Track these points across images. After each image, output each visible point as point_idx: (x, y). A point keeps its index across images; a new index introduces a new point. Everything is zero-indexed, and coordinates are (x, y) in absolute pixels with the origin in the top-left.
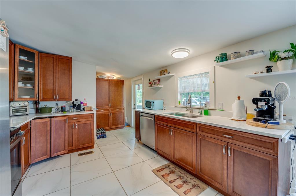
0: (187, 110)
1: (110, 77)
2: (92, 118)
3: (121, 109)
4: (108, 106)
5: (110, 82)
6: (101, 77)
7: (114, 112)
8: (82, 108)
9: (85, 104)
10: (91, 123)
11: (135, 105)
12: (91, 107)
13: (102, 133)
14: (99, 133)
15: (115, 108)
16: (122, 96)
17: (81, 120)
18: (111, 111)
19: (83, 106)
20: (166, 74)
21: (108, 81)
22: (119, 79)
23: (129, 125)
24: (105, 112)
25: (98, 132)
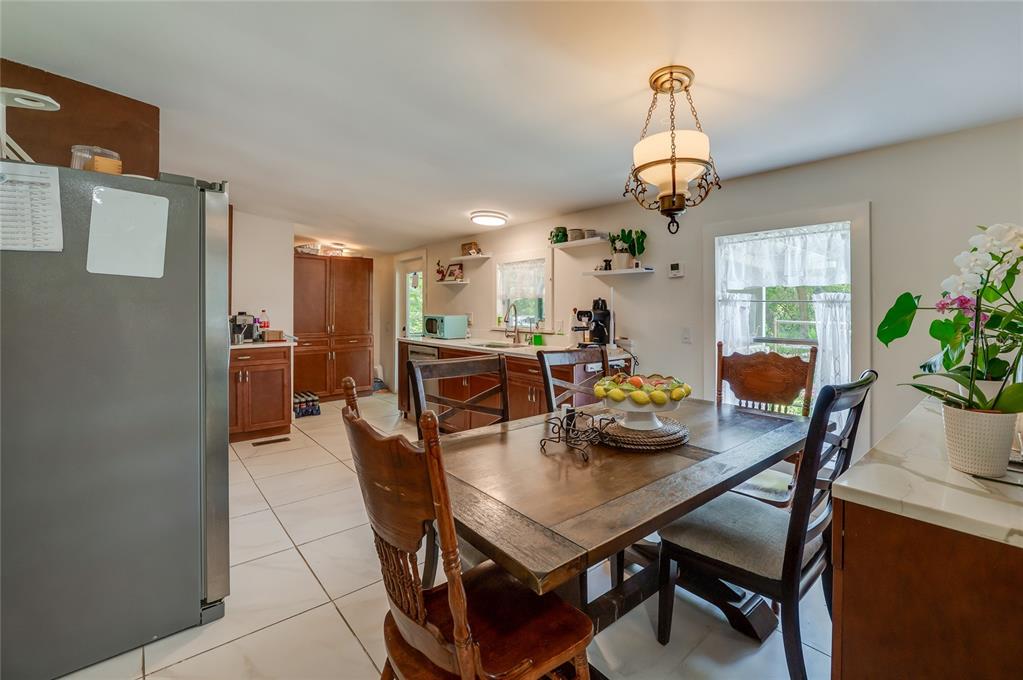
0: (507, 336)
1: (332, 249)
2: (285, 357)
3: (363, 340)
4: (325, 330)
5: (332, 263)
6: (306, 251)
7: (343, 349)
8: (256, 334)
9: (266, 325)
10: (283, 370)
11: (404, 329)
12: (281, 333)
13: (307, 402)
14: (300, 403)
15: (346, 338)
16: (368, 302)
17: (258, 362)
18: (333, 345)
19: (261, 330)
20: (474, 254)
21: (325, 260)
22: (359, 256)
23: (385, 387)
24: (316, 348)
25: (297, 401)
